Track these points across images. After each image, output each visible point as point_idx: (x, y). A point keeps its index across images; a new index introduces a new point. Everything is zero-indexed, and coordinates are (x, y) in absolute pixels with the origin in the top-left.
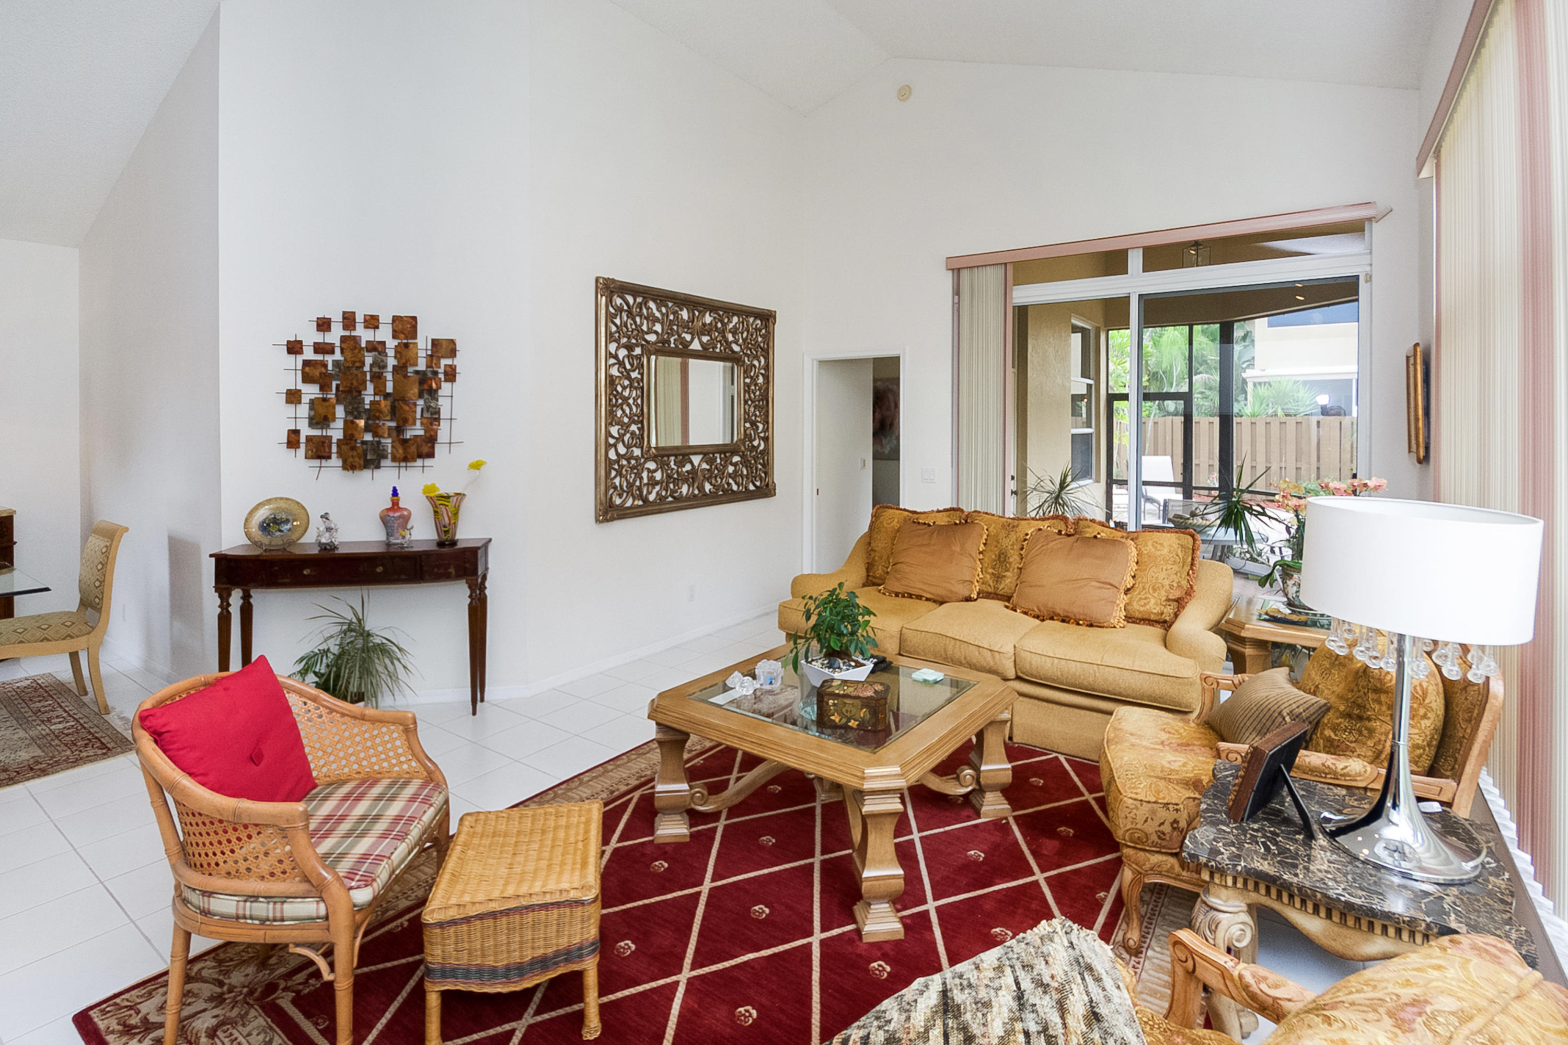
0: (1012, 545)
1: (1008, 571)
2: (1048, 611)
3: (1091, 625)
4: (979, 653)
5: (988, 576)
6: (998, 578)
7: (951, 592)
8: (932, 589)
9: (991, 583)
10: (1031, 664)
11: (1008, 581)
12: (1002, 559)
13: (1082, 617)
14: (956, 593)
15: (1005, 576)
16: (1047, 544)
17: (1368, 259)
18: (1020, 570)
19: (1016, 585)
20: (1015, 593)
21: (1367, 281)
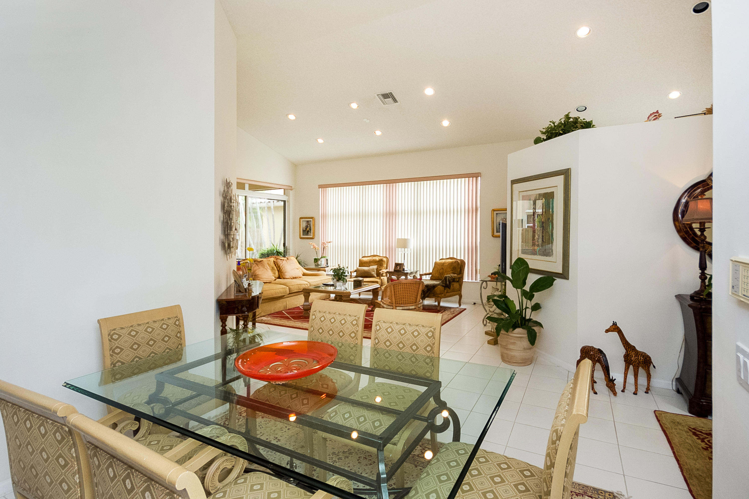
0: (273, 265)
1: (276, 271)
2: (292, 277)
3: (299, 278)
4: (305, 286)
5: (273, 274)
8: (268, 280)
12: (273, 269)
13: (297, 277)
14: (273, 279)
15: (276, 273)
17: (287, 197)
18: (278, 270)
19: (279, 274)
20: (281, 276)
21: (288, 202)
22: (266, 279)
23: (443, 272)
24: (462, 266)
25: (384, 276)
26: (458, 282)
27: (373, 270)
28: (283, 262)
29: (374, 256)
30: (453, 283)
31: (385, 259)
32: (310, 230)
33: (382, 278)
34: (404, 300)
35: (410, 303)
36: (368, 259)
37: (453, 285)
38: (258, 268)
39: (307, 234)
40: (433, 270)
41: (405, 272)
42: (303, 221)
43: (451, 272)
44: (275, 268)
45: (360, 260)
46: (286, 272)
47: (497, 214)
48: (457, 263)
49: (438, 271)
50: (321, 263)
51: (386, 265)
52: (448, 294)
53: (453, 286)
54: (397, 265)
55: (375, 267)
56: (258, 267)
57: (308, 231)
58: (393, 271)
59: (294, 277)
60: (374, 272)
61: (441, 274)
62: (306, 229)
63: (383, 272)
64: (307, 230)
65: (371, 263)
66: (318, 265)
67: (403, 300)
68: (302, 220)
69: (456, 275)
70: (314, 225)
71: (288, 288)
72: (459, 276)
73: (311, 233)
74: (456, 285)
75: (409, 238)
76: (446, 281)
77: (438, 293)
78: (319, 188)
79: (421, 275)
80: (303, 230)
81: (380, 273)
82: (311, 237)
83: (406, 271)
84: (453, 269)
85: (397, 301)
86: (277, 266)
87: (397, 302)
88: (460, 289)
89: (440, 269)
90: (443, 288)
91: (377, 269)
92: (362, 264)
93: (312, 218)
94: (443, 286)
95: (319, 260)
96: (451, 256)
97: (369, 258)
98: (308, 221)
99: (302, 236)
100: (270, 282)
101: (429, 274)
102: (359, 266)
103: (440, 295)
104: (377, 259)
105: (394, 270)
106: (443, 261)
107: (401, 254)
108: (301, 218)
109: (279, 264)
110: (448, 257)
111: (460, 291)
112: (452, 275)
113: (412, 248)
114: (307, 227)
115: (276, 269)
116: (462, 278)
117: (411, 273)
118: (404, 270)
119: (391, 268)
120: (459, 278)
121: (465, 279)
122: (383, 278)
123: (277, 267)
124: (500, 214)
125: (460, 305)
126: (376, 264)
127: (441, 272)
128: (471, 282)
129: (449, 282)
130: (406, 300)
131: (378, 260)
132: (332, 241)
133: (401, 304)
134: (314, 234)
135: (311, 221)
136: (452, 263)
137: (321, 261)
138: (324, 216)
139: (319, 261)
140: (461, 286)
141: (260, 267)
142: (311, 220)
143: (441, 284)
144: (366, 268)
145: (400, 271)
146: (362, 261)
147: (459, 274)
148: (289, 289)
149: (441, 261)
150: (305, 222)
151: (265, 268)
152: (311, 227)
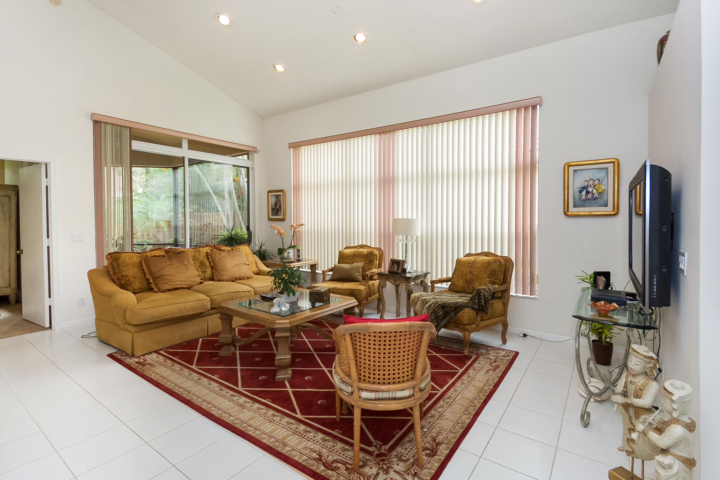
0: (204, 258)
1: (207, 268)
2: (233, 278)
3: (248, 278)
4: (245, 294)
5: (200, 273)
6: (204, 272)
7: (194, 282)
8: (186, 283)
9: (202, 275)
10: (260, 291)
11: (208, 272)
12: (202, 264)
13: (245, 276)
14: (196, 282)
15: (207, 271)
16: (221, 255)
17: (251, 163)
18: (212, 267)
19: (212, 273)
20: (215, 276)
21: (251, 169)
22: (180, 283)
23: (472, 279)
24: (508, 269)
25: (376, 280)
26: (500, 298)
27: (357, 269)
28: (222, 254)
29: (362, 246)
30: (494, 301)
31: (377, 252)
32: (280, 207)
33: (371, 283)
34: (382, 372)
35: (397, 380)
36: (351, 252)
37: (492, 304)
38: (170, 263)
39: (277, 214)
40: (454, 274)
41: (408, 275)
42: (272, 195)
43: (488, 279)
44: (207, 263)
45: (340, 252)
46: (223, 270)
47: (575, 171)
48: (498, 263)
49: (462, 276)
50: (288, 256)
51: (378, 262)
52: (483, 323)
53: (492, 308)
54: (395, 262)
55: (360, 264)
56: (171, 261)
57: (278, 210)
58: (387, 273)
59: (238, 277)
60: (359, 272)
61: (469, 282)
62: (276, 206)
63: (372, 273)
64: (277, 208)
65: (356, 258)
66: (284, 258)
67: (377, 372)
68: (270, 194)
69: (497, 286)
70: (285, 201)
71: (209, 298)
72: (502, 288)
73: (281, 212)
74: (497, 305)
75: (415, 217)
76: (479, 299)
77: (465, 322)
78: (290, 147)
79: (433, 282)
80: (272, 208)
81: (367, 275)
82: (282, 217)
83: (409, 272)
84: (492, 273)
85: (363, 374)
86: (210, 259)
87: (363, 378)
88: (504, 313)
89: (467, 274)
90: (475, 312)
91: (363, 268)
92: (342, 258)
93: (281, 191)
94: (474, 309)
95: (286, 251)
96: (486, 250)
97: (353, 250)
98: (277, 196)
99: (271, 217)
100: (189, 286)
101: (447, 280)
102: (339, 263)
103: (468, 327)
104: (365, 251)
105: (389, 271)
106: (472, 258)
107: (402, 244)
108: (269, 192)
109: (214, 257)
110: (480, 251)
111: (504, 315)
112: (491, 287)
113: (419, 234)
114: (276, 204)
115: (209, 266)
116: (508, 290)
117: (417, 277)
118: (404, 271)
119: (385, 268)
120: (502, 291)
121: (512, 293)
122: (373, 284)
123: (210, 262)
124: (582, 172)
125: (504, 341)
126: (363, 259)
127: (467, 279)
128: (523, 297)
129: (485, 301)
130: (387, 372)
131: (366, 253)
132: (303, 222)
133: (374, 383)
134: (285, 215)
135: (281, 195)
136: (489, 263)
137: (289, 253)
138: (297, 188)
139: (285, 253)
140: (505, 305)
141: (174, 263)
142: (281, 193)
143: (469, 305)
144: (346, 266)
145: (398, 274)
146: (343, 253)
147: (502, 285)
148: (212, 301)
149: (467, 258)
150: (275, 197)
151: (184, 264)
152: (281, 204)
